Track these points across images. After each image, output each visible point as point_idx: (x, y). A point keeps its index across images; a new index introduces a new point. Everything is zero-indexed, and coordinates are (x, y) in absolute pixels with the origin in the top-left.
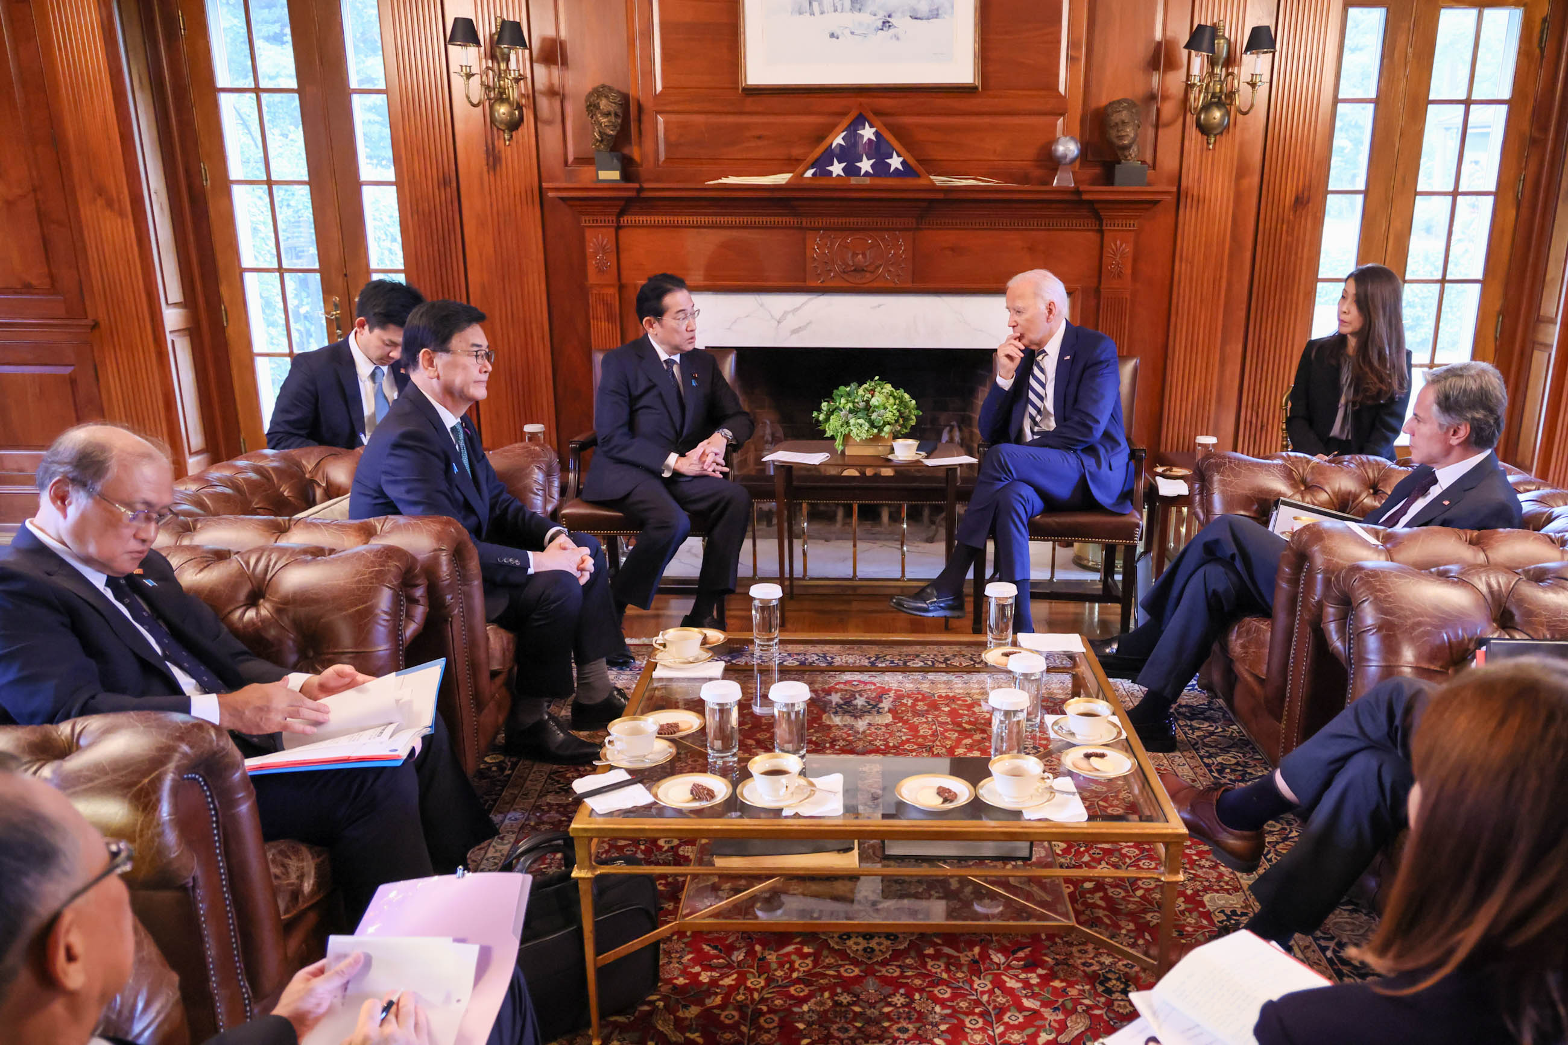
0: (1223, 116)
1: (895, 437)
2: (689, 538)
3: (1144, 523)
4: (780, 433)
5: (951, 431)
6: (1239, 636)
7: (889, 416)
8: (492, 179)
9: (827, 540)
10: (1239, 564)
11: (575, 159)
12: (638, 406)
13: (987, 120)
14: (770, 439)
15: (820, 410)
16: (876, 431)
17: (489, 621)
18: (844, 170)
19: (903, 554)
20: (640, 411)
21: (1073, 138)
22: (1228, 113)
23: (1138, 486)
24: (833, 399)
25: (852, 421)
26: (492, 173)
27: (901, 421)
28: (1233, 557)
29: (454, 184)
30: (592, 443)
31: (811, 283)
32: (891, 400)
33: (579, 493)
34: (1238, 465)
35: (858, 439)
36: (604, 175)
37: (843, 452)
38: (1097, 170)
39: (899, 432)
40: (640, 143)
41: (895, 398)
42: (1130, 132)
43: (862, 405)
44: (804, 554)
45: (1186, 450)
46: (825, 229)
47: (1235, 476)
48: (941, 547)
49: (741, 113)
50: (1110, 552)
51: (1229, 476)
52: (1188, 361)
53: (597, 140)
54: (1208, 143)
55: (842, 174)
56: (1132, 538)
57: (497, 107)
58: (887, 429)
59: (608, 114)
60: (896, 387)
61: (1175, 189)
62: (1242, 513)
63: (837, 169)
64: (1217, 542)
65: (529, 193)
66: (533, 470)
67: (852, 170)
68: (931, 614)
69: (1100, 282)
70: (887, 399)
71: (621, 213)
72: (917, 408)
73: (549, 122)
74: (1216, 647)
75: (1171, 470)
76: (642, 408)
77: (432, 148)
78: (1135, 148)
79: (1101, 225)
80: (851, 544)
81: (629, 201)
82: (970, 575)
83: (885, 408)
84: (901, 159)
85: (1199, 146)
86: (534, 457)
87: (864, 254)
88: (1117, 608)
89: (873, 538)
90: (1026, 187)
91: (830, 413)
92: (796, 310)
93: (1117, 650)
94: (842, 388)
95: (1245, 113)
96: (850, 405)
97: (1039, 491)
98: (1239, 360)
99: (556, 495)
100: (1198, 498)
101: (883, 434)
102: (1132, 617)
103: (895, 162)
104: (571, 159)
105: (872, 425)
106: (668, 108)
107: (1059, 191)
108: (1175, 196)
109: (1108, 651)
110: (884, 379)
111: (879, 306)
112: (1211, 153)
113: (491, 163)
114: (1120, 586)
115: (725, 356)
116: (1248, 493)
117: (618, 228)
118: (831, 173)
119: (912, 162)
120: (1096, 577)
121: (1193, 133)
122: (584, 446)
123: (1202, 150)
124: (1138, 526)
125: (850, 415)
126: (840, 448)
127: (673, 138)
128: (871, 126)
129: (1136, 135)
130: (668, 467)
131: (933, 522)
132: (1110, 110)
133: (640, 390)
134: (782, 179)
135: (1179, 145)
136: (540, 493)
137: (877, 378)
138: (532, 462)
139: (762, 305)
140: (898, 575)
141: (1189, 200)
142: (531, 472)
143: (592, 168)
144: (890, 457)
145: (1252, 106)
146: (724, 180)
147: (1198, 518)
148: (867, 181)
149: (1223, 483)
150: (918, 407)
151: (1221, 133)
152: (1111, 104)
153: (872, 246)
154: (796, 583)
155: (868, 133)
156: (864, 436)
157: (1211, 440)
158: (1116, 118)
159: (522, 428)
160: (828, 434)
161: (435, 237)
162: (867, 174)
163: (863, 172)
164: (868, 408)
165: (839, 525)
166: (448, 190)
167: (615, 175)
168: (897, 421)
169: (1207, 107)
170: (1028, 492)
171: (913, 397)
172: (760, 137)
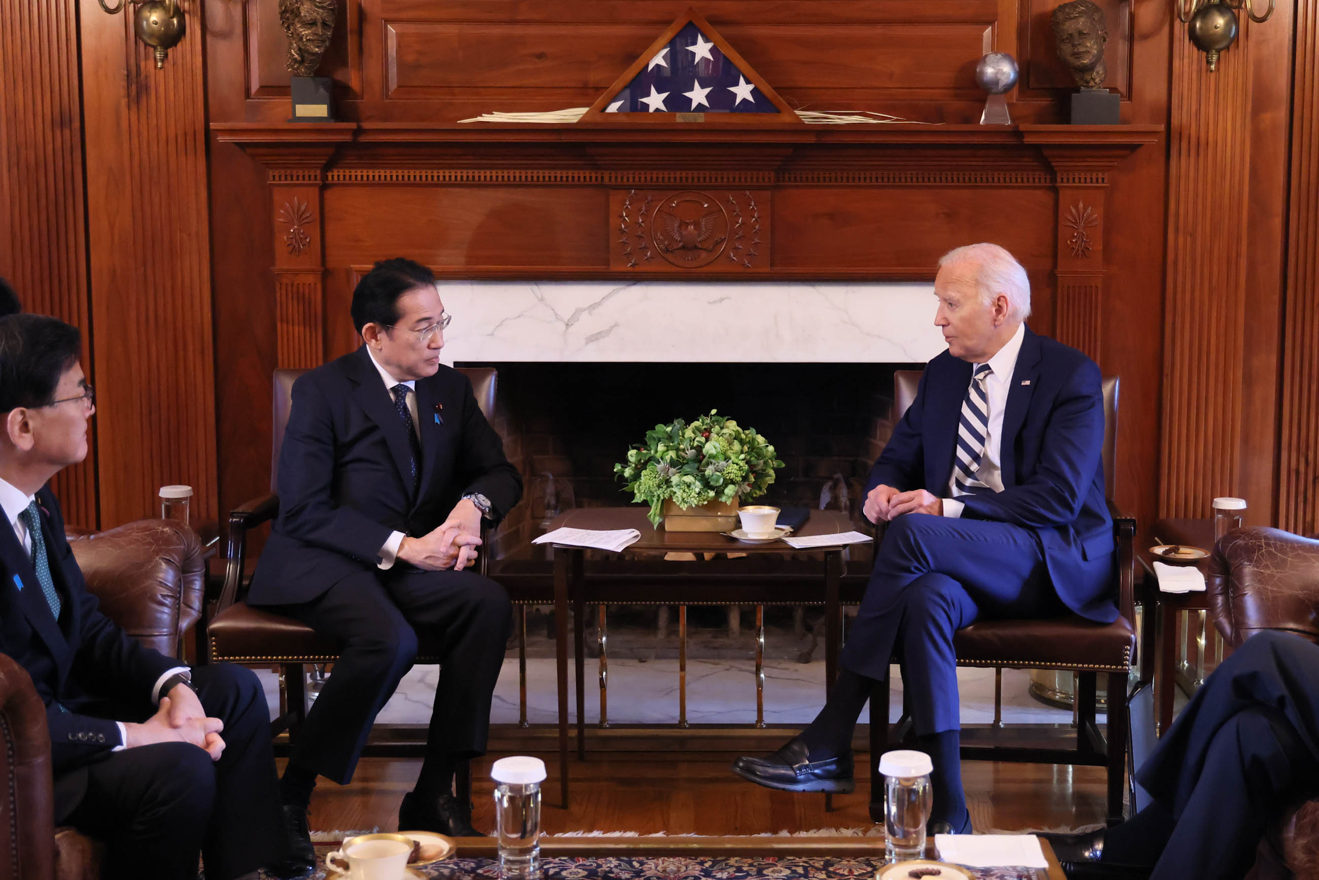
0: (1228, 25)
1: (744, 501)
2: (416, 667)
3: (1137, 636)
4: (569, 491)
5: (834, 488)
6: (1300, 833)
7: (733, 471)
8: (134, 117)
9: (641, 661)
10: (1291, 713)
11: (262, 87)
12: (348, 458)
13: (878, 31)
14: (553, 502)
15: (625, 462)
16: (712, 494)
17: (60, 824)
18: (665, 102)
19: (760, 684)
20: (350, 466)
21: (1007, 56)
22: (1236, 20)
23: (1126, 579)
24: (645, 445)
25: (675, 479)
26: (134, 108)
27: (752, 478)
28: (1281, 700)
29: (76, 124)
30: (270, 512)
31: (615, 268)
32: (737, 446)
33: (241, 593)
34: (1282, 550)
35: (684, 507)
36: (303, 110)
37: (661, 526)
38: (1044, 102)
39: (749, 494)
40: (360, 67)
41: (742, 442)
42: (1091, 46)
43: (691, 453)
44: (603, 685)
45: (1199, 516)
46: (639, 188)
47: (1276, 566)
48: (818, 670)
49: (512, 22)
50: (1087, 683)
51: (1267, 567)
52: (1195, 379)
53: (295, 60)
54: (1209, 63)
55: (663, 108)
56: (1120, 661)
57: (146, 13)
58: (730, 490)
59: (312, 24)
60: (744, 425)
61: (1162, 127)
62: (1291, 625)
63: (655, 100)
64: (1254, 676)
65: (190, 138)
66: (158, 565)
67: (677, 102)
68: (800, 787)
69: (1055, 265)
70: (730, 444)
71: (328, 167)
72: (777, 458)
73: (225, 35)
74: (1263, 848)
75: (1176, 551)
76: (352, 461)
77: (46, 71)
78: (1099, 69)
79: (1054, 180)
80: (676, 665)
81: (340, 147)
82: (864, 718)
83: (727, 459)
84: (751, 87)
85: (1195, 67)
86: (161, 544)
87: (697, 225)
88: (1102, 772)
89: (714, 654)
90: (939, 126)
91: (641, 466)
92: (593, 307)
93: (1104, 852)
94: (660, 427)
95: (1261, 20)
96: (672, 454)
97: (972, 588)
98: (1273, 378)
99: (197, 604)
100: (1220, 600)
101: (723, 499)
102: (1126, 786)
103: (743, 91)
104: (255, 86)
105: (707, 484)
106: (404, 15)
107: (987, 131)
108: (1163, 137)
109: (1087, 854)
110: (726, 413)
111: (721, 300)
112: (1213, 76)
113: (134, 93)
114: (1104, 735)
115: (483, 378)
116: (1300, 594)
117: (324, 187)
118: (646, 106)
119: (767, 90)
120: (1067, 718)
121: (1186, 50)
122: (251, 521)
123: (1200, 71)
124: (1128, 641)
125: (672, 470)
126: (657, 520)
127: (410, 58)
128: (707, 40)
129: (1101, 51)
130: (388, 555)
131: (809, 629)
132: (1061, 16)
133: (353, 432)
134: (572, 115)
135: (1165, 65)
136: (168, 601)
137: (714, 412)
138: (157, 553)
139: (542, 300)
140: (752, 718)
141: (1184, 145)
142: (156, 568)
143: (286, 100)
144: (735, 534)
145: (1270, 10)
146: (486, 118)
147: (1222, 632)
148: (701, 118)
149: (1260, 579)
150: (779, 454)
151: (1227, 48)
152: (1062, 8)
153: (709, 213)
154: (587, 733)
155: (702, 50)
156: (694, 502)
157: (1238, 504)
158: (1070, 27)
159: (155, 492)
160: (639, 498)
161: (43, 201)
162: (700, 107)
163: (694, 105)
164: (700, 458)
165: (661, 635)
166: (67, 132)
167: (320, 110)
168: (745, 478)
169: (1204, 11)
170: (953, 590)
171: (770, 442)
172: (541, 56)
